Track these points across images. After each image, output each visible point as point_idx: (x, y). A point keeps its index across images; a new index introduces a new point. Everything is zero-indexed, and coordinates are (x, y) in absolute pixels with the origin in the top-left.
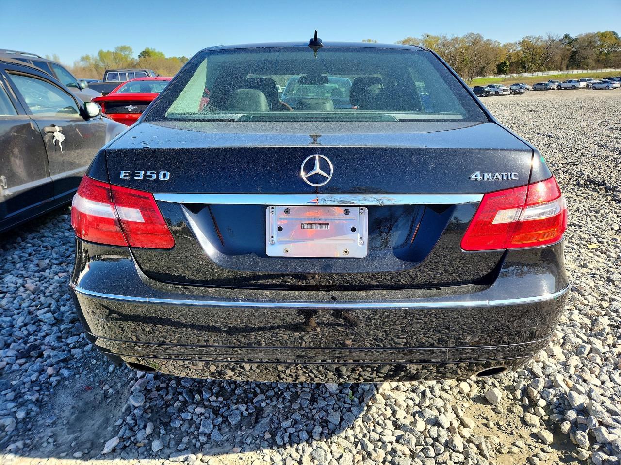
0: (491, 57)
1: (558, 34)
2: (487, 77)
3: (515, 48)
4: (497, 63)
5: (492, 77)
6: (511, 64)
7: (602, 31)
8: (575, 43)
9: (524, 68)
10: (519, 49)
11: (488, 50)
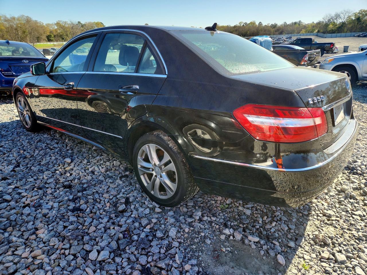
0: (41, 31)
1: (75, 21)
2: (43, 43)
3: (53, 27)
4: (45, 35)
5: (45, 43)
6: (55, 36)
7: (96, 22)
8: (85, 27)
9: (63, 39)
10: (56, 27)
11: (38, 27)
